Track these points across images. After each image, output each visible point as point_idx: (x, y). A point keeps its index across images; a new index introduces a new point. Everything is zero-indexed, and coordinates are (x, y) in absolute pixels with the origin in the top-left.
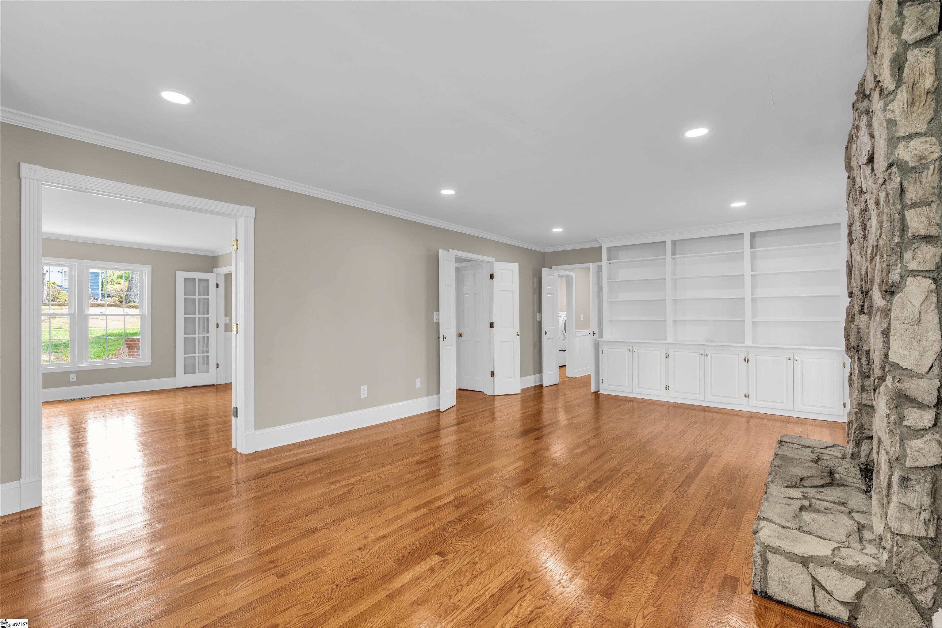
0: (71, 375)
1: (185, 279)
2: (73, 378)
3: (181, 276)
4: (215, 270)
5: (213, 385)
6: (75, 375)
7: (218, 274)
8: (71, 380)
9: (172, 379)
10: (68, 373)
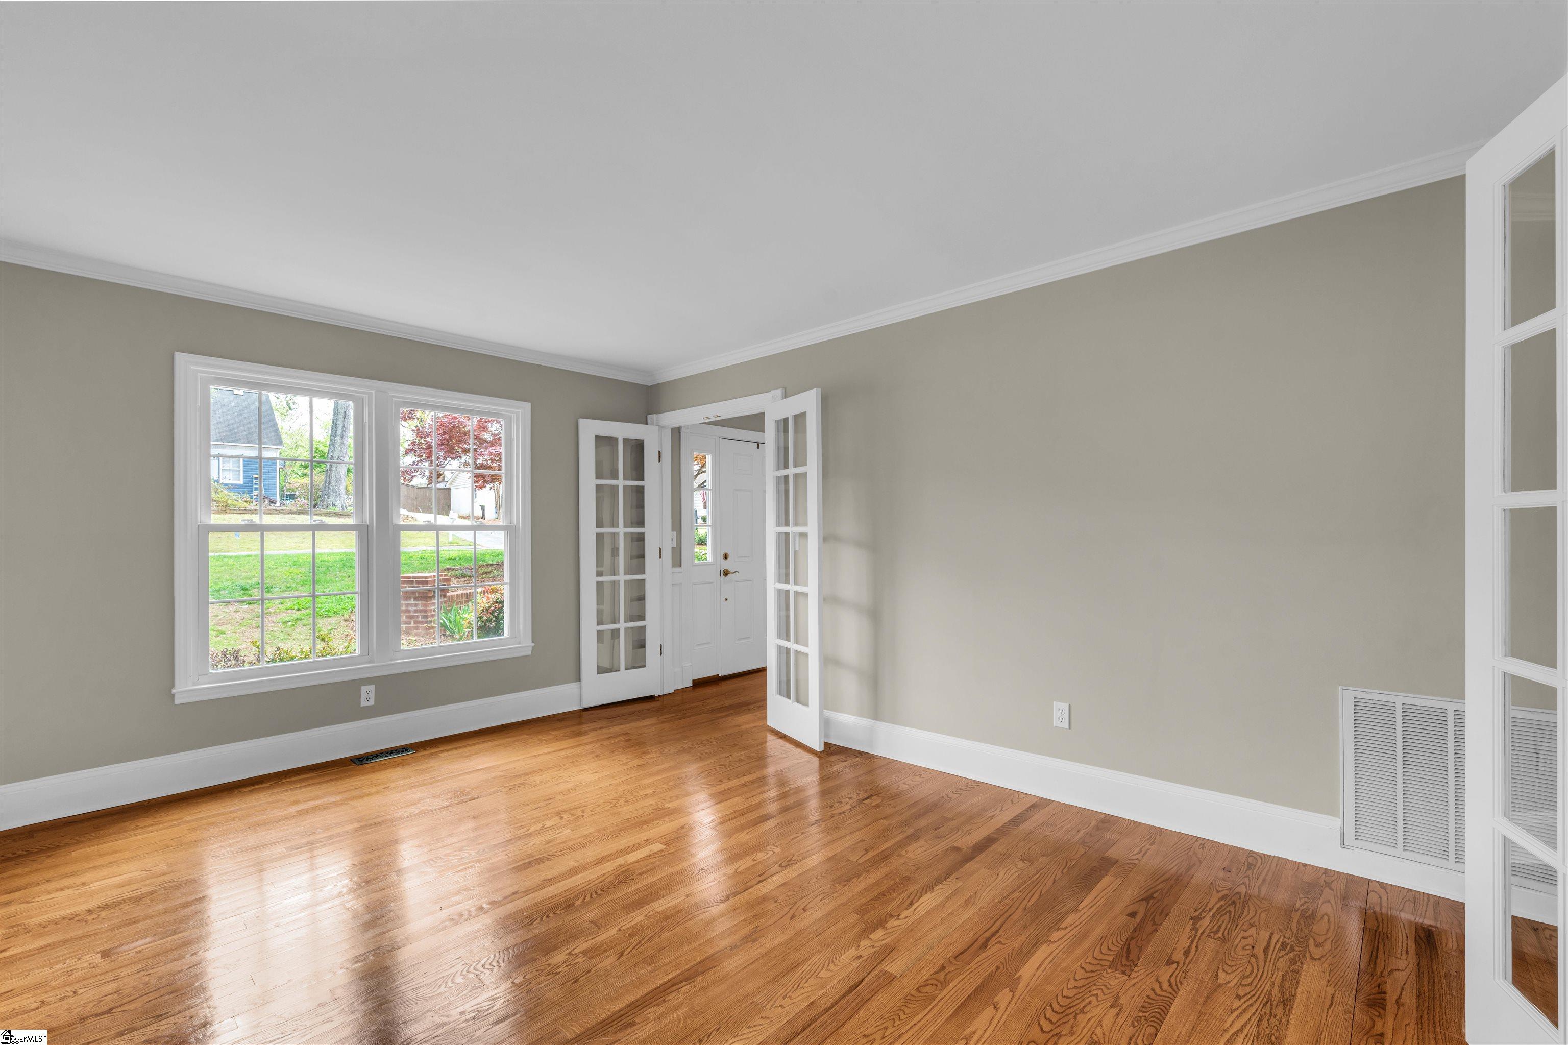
0: (364, 689)
1: (598, 438)
2: (368, 695)
3: (590, 429)
4: (652, 418)
5: (651, 698)
6: (372, 688)
7: (661, 428)
8: (364, 703)
9: (570, 688)
10: (355, 685)
